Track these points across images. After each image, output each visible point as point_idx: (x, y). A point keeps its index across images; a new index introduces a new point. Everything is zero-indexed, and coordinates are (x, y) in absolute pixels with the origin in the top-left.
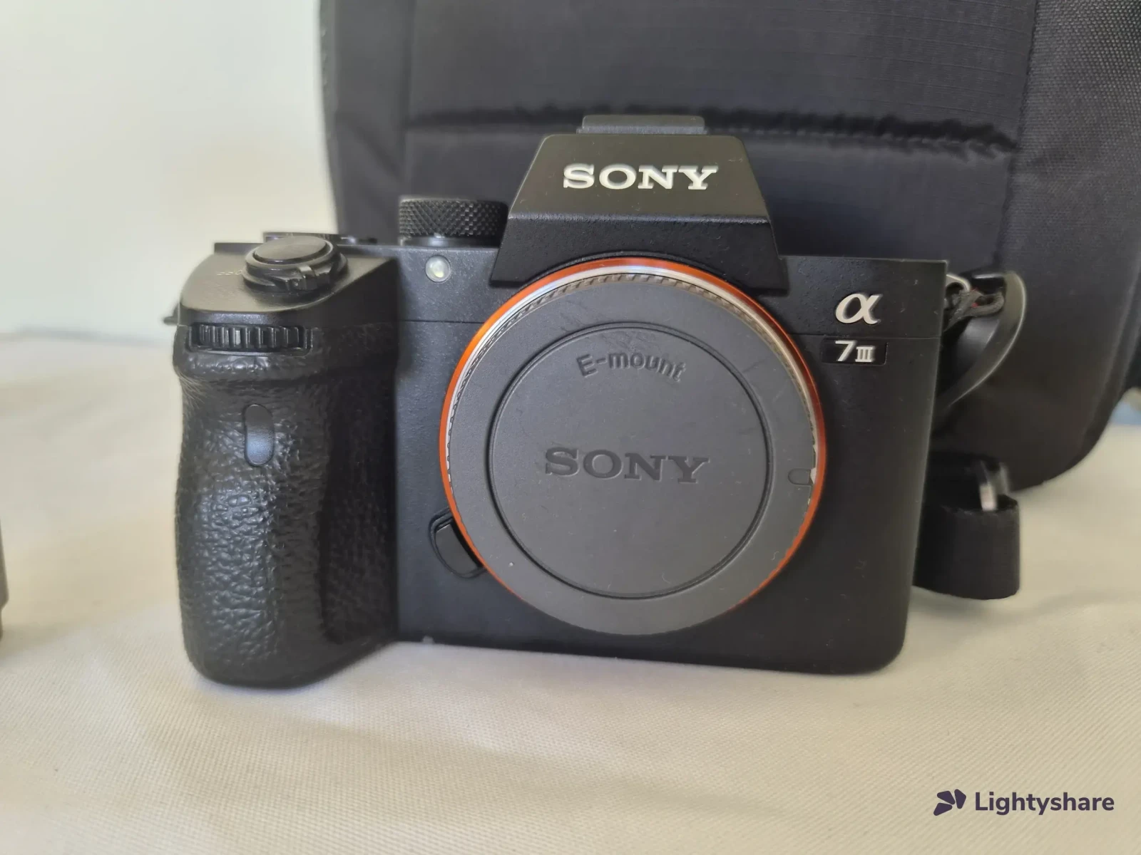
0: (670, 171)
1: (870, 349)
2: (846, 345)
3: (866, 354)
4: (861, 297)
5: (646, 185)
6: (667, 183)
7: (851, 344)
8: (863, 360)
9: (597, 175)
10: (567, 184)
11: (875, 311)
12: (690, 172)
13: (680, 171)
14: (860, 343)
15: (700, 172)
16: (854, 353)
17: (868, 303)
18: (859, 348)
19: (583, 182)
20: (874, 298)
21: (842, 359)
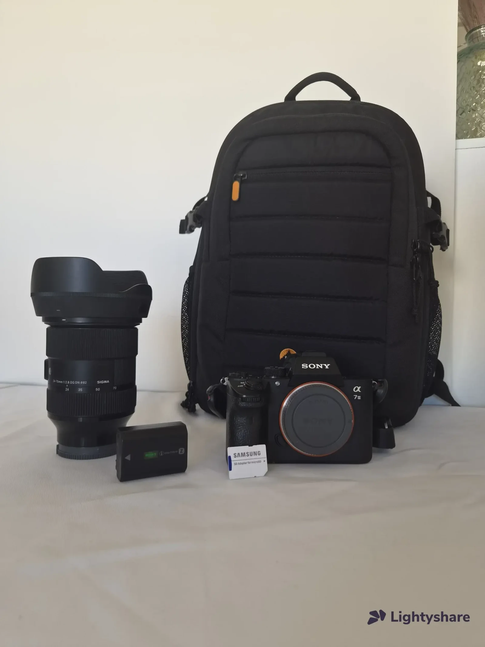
0: (321, 365)
1: (360, 396)
2: (355, 396)
3: (359, 398)
4: (358, 387)
5: (317, 368)
6: (321, 367)
7: (356, 396)
8: (359, 399)
9: (308, 366)
10: (303, 367)
11: (360, 390)
12: (325, 365)
13: (324, 365)
14: (358, 395)
15: (327, 365)
16: (357, 397)
17: (359, 388)
18: (358, 396)
19: (306, 367)
20: (360, 387)
21: (355, 398)
